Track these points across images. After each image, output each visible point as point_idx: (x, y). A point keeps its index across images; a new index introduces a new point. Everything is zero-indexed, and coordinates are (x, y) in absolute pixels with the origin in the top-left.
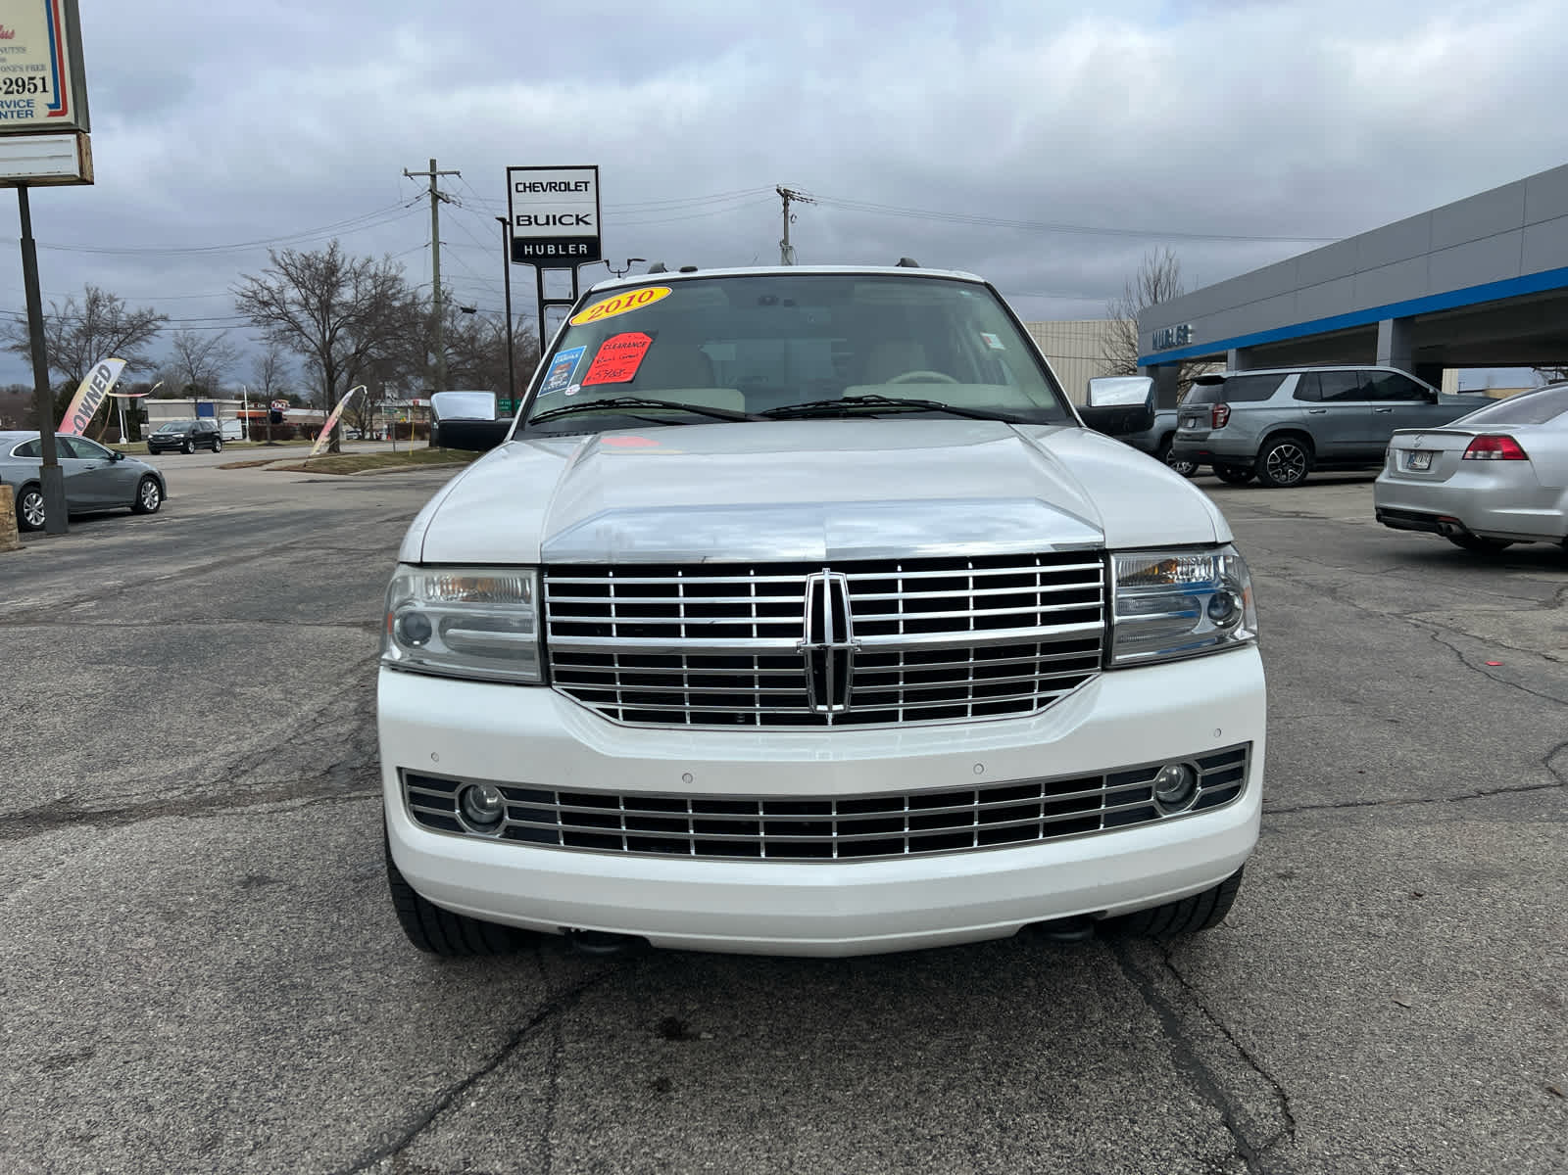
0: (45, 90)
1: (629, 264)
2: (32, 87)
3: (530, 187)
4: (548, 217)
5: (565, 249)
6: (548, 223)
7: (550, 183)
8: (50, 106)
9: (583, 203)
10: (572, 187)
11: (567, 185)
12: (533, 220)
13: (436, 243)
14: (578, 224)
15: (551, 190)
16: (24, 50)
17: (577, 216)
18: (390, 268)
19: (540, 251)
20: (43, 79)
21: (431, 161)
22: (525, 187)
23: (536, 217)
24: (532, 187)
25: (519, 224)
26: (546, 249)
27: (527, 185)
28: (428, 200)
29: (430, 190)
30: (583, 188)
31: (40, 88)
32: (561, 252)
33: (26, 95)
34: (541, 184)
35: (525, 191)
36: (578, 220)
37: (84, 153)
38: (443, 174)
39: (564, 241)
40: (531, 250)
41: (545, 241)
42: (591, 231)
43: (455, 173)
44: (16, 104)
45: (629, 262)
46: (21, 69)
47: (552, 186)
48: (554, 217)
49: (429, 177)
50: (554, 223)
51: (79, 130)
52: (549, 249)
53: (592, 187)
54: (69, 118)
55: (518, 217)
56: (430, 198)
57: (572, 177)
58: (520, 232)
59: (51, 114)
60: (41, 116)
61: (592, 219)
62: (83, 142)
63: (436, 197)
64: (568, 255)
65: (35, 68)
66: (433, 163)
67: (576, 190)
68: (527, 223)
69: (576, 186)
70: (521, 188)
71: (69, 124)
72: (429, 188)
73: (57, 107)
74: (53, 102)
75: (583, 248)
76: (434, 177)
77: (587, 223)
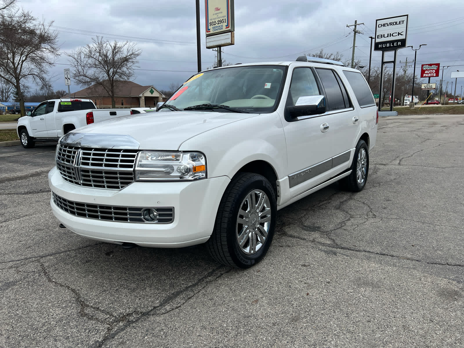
0: (225, 22)
1: (420, 47)
2: (223, 22)
3: (383, 25)
4: (388, 34)
5: (393, 44)
6: (388, 36)
7: (390, 23)
8: (226, 26)
9: (401, 28)
10: (398, 23)
11: (396, 23)
12: (383, 36)
13: (354, 46)
14: (398, 35)
15: (390, 25)
16: (222, 12)
17: (399, 33)
18: (338, 56)
19: (384, 46)
20: (225, 19)
21: (355, 21)
22: (381, 25)
23: (384, 35)
24: (384, 25)
25: (378, 38)
26: (386, 45)
27: (382, 25)
28: (353, 33)
29: (354, 30)
30: (402, 23)
31: (224, 22)
32: (391, 46)
33: (222, 24)
34: (387, 24)
35: (381, 27)
36: (399, 34)
37: (232, 37)
38: (359, 24)
39: (393, 42)
40: (381, 46)
41: (386, 42)
42: (403, 37)
43: (362, 24)
44: (220, 26)
45: (420, 46)
46: (221, 17)
47: (391, 24)
48: (390, 34)
49: (354, 26)
50: (390, 36)
51: (232, 31)
52: (387, 45)
53: (405, 22)
54: (230, 28)
55: (378, 36)
56: (354, 32)
57: (397, 20)
58: (378, 40)
59: (226, 28)
60: (224, 29)
61: (404, 33)
62: (232, 34)
63: (355, 32)
64: (394, 46)
65: (224, 17)
66: (356, 21)
67: (399, 24)
68: (381, 37)
69: (399, 23)
70: (380, 26)
71: (230, 30)
72: (353, 30)
73: (227, 26)
74: (227, 25)
75: (399, 43)
76: (355, 26)
77: (402, 35)
